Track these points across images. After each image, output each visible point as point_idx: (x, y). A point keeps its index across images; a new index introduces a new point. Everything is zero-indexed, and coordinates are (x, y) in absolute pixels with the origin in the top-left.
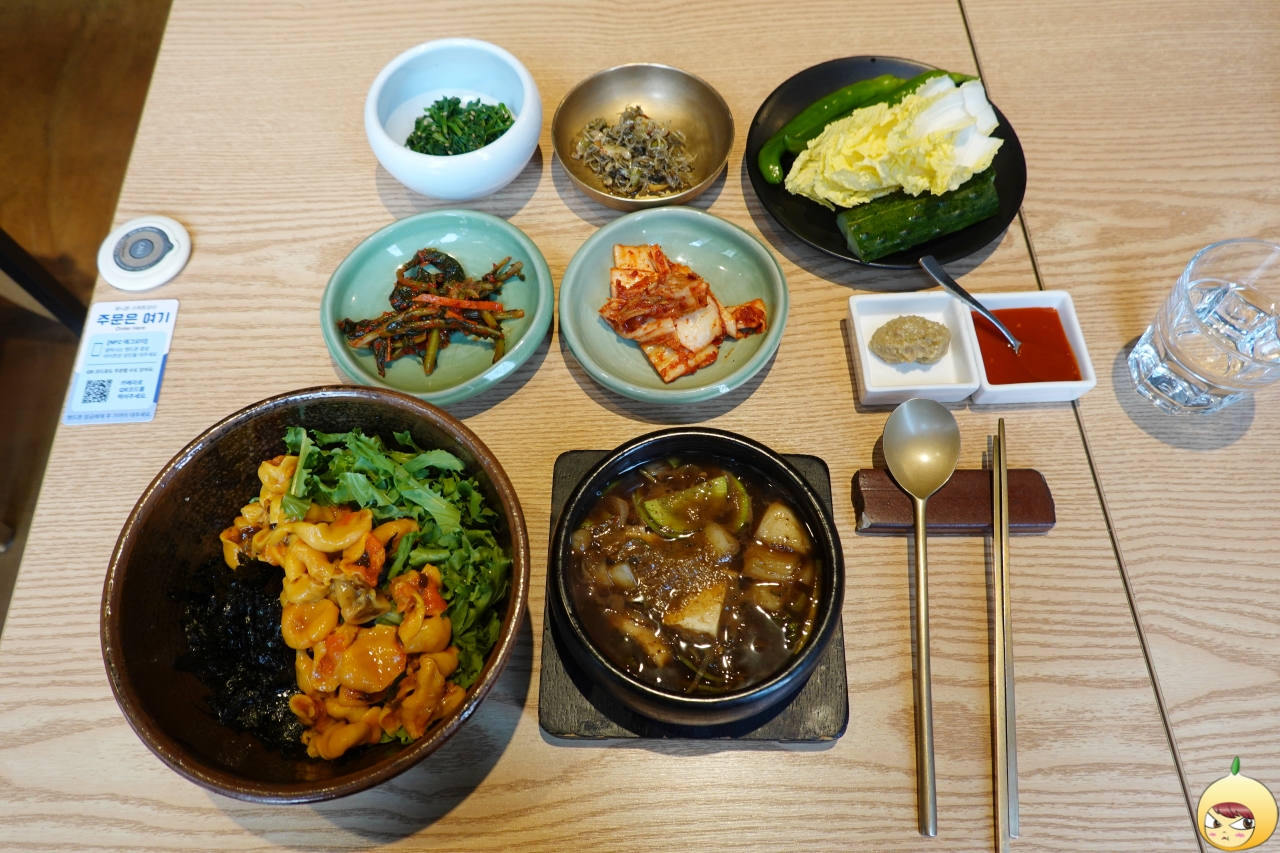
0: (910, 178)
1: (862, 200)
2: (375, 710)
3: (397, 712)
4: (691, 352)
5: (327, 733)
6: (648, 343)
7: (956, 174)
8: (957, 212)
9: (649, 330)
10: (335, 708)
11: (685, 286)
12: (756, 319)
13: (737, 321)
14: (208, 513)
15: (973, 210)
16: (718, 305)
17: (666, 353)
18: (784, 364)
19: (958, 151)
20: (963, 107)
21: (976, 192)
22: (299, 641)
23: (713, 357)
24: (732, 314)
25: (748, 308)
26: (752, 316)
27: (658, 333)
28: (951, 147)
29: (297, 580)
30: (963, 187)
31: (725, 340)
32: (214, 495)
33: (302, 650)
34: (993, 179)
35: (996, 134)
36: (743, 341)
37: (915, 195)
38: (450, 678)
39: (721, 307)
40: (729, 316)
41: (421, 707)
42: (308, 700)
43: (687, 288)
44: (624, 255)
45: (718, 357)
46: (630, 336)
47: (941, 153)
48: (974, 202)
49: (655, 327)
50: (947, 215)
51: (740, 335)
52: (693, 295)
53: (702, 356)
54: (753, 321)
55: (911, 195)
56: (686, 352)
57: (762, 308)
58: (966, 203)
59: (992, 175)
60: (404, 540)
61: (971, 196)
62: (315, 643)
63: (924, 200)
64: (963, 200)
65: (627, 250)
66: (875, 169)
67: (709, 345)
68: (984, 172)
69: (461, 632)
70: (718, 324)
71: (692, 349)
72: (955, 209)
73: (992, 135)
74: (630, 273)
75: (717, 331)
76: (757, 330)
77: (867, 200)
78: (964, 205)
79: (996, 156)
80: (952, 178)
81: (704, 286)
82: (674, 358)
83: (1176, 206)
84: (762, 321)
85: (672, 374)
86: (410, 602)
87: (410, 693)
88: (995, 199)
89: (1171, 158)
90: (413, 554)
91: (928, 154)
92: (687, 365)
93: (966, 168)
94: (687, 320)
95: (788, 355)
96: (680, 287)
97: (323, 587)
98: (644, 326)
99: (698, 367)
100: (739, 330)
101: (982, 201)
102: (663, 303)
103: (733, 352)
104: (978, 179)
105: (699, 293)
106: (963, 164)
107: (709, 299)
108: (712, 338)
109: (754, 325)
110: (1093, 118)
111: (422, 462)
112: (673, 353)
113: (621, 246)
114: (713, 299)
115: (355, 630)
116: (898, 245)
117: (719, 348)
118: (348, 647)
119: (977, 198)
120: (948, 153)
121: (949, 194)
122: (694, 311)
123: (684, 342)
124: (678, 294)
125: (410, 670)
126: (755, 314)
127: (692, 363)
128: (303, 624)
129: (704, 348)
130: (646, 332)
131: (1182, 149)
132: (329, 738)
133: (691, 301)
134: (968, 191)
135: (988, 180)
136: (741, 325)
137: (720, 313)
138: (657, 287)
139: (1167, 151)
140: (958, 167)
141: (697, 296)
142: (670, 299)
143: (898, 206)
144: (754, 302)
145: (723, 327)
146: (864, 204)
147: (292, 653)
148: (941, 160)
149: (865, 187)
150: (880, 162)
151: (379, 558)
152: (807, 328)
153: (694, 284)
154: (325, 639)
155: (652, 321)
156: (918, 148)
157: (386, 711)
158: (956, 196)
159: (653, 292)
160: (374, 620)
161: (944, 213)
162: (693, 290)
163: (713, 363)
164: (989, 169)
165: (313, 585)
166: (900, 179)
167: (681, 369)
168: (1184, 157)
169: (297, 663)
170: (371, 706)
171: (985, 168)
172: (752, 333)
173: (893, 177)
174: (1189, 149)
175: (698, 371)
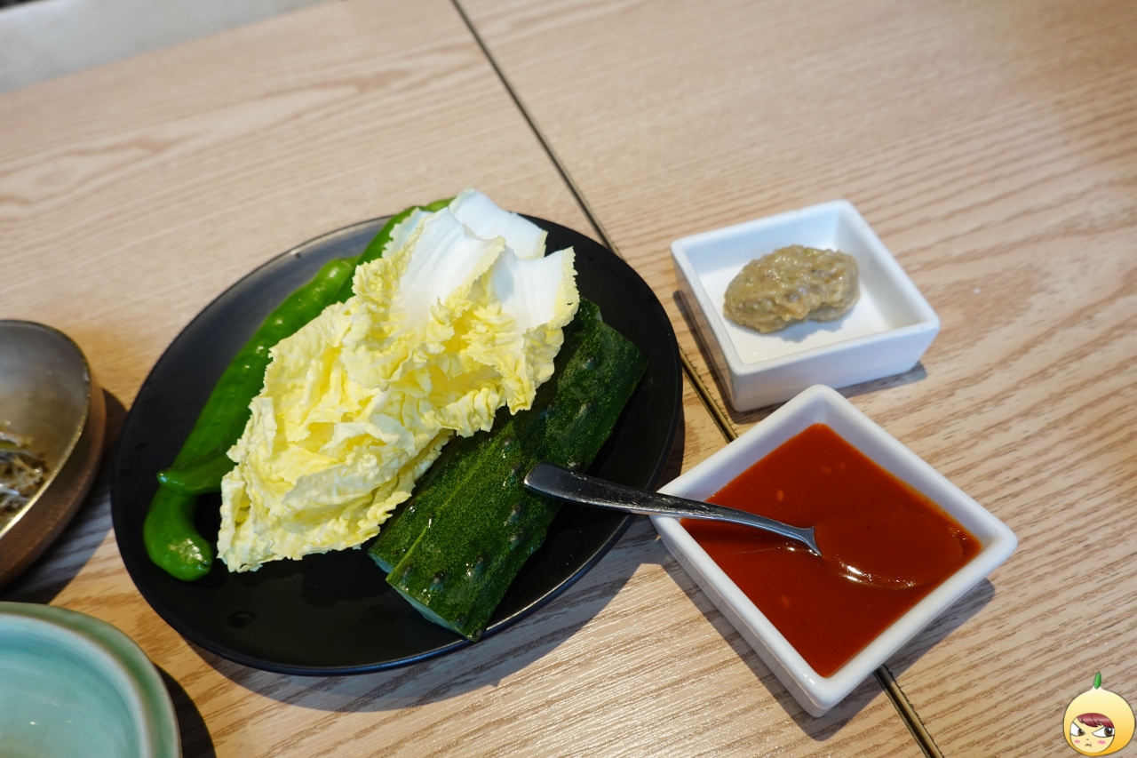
0: (452, 407)
1: (391, 505)
7: (532, 349)
8: (583, 408)
15: (607, 387)
19: (509, 307)
20: (468, 233)
21: (589, 355)
28: (493, 308)
30: (560, 361)
34: (599, 317)
35: (552, 246)
37: (487, 428)
47: (481, 329)
48: (597, 374)
50: (570, 426)
55: (480, 434)
58: (586, 383)
59: (593, 314)
61: (584, 366)
63: (509, 428)
64: (577, 384)
66: (368, 435)
68: (576, 316)
72: (576, 405)
73: (548, 253)
77: (402, 496)
78: (584, 390)
79: (578, 279)
80: (532, 363)
83: (957, 283)
88: (628, 346)
89: (908, 211)
91: (453, 346)
93: (543, 327)
101: (610, 362)
104: (574, 331)
106: (535, 325)
110: (761, 192)
116: (520, 548)
119: (597, 364)
120: (494, 320)
121: (545, 392)
131: (919, 194)
134: (573, 362)
135: (593, 323)
139: (897, 203)
140: (527, 335)
143: (469, 471)
146: (401, 507)
148: (492, 341)
149: (378, 477)
150: (371, 419)
156: (423, 347)
158: (562, 383)
161: (562, 427)
164: (581, 305)
166: (431, 423)
168: (929, 204)
171: (574, 308)
173: (415, 430)
174: (929, 190)
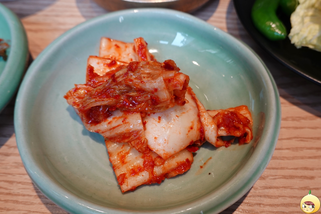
4: (159, 157)
6: (111, 139)
9: (114, 124)
11: (159, 75)
12: (241, 126)
13: (218, 126)
16: (198, 106)
17: (131, 154)
18: (268, 182)
23: (187, 165)
24: (214, 118)
25: (232, 113)
26: (236, 123)
27: (122, 129)
31: (202, 146)
36: (222, 150)
39: (202, 108)
40: (210, 120)
43: (161, 79)
44: (109, 48)
45: (193, 165)
46: (93, 129)
49: (120, 122)
51: (220, 143)
52: (168, 88)
53: (173, 163)
54: (238, 129)
56: (154, 157)
57: (247, 116)
65: (114, 43)
67: (182, 151)
70: (196, 127)
71: (161, 153)
74: (109, 61)
75: (194, 135)
76: (241, 140)
81: (182, 78)
82: (139, 162)
84: (247, 130)
85: (132, 181)
92: (152, 173)
94: (160, 118)
95: (273, 172)
96: (152, 76)
98: (110, 119)
99: (165, 176)
100: (220, 138)
102: (132, 94)
103: (211, 161)
105: (175, 86)
107: (187, 97)
108: (187, 143)
109: (238, 134)
112: (139, 155)
113: (109, 39)
114: (194, 99)
117: (194, 155)
122: (167, 107)
123: (152, 143)
124: (149, 85)
126: (239, 121)
127: (158, 170)
129: (177, 154)
130: (110, 126)
133: (164, 95)
136: (223, 132)
137: (199, 116)
138: (126, 74)
141: (172, 89)
142: (141, 91)
144: (239, 108)
145: (202, 131)
152: (295, 143)
153: (171, 74)
155: (118, 114)
159: (120, 80)
162: (168, 81)
163: (185, 173)
167: (144, 176)
172: (235, 143)
175: (166, 181)
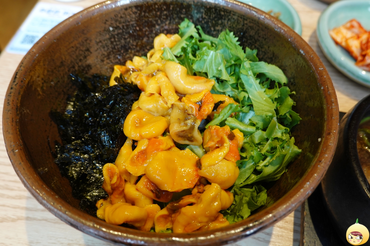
2: (156, 206)
3: (173, 216)
5: (116, 205)
10: (130, 190)
14: (116, 47)
22: (133, 133)
29: (152, 94)
32: (125, 39)
33: (130, 139)
38: (224, 212)
41: (194, 218)
42: (117, 171)
60: (228, 108)
62: (142, 137)
69: (241, 185)
86: (218, 142)
87: (191, 204)
90: (229, 119)
97: (165, 105)
111: (260, 67)
115: (172, 144)
118: (163, 150)
125: (195, 191)
128: (140, 124)
132: (116, 209)
147: (124, 138)
151: (208, 109)
154: (149, 139)
157: (164, 212)
160: (188, 145)
165: (161, 101)
169: (122, 148)
170: (154, 202)
